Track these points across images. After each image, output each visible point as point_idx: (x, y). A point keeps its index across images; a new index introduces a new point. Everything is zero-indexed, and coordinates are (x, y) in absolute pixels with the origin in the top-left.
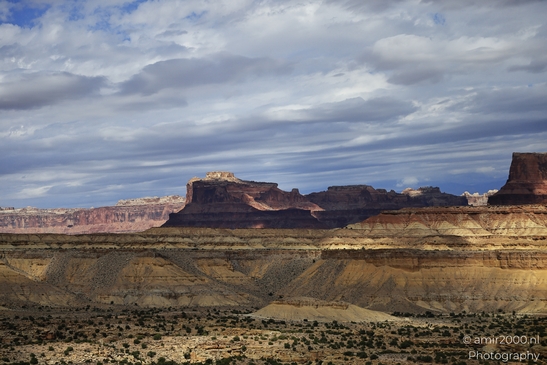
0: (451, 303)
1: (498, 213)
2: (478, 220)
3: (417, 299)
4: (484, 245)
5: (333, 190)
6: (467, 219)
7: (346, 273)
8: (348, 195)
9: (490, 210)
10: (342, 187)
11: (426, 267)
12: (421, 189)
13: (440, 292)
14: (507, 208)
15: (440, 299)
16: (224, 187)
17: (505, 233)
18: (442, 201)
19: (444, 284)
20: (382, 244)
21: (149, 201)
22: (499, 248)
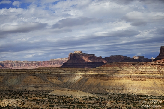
0: (116, 90)
1: (141, 64)
2: (135, 66)
3: (106, 89)
4: (133, 73)
5: (111, 57)
6: (131, 66)
7: (88, 81)
8: (116, 58)
9: (138, 63)
10: (114, 56)
11: (110, 80)
12: (138, 56)
13: (113, 87)
14: (143, 63)
15: (113, 89)
16: (79, 55)
17: (142, 70)
18: (145, 60)
19: (115, 85)
20: (103, 73)
21: (59, 59)
22: (138, 74)
